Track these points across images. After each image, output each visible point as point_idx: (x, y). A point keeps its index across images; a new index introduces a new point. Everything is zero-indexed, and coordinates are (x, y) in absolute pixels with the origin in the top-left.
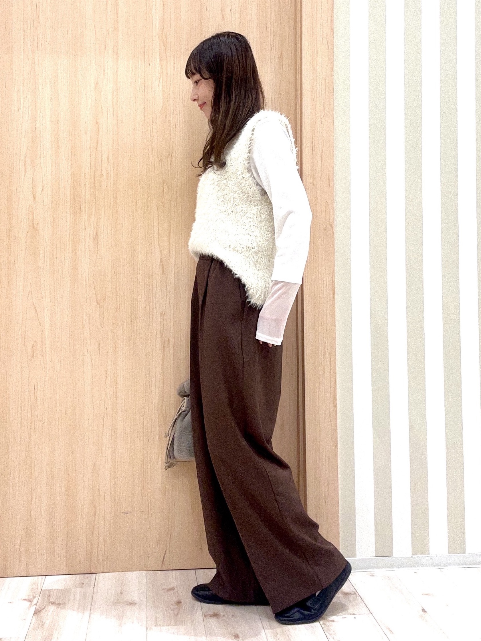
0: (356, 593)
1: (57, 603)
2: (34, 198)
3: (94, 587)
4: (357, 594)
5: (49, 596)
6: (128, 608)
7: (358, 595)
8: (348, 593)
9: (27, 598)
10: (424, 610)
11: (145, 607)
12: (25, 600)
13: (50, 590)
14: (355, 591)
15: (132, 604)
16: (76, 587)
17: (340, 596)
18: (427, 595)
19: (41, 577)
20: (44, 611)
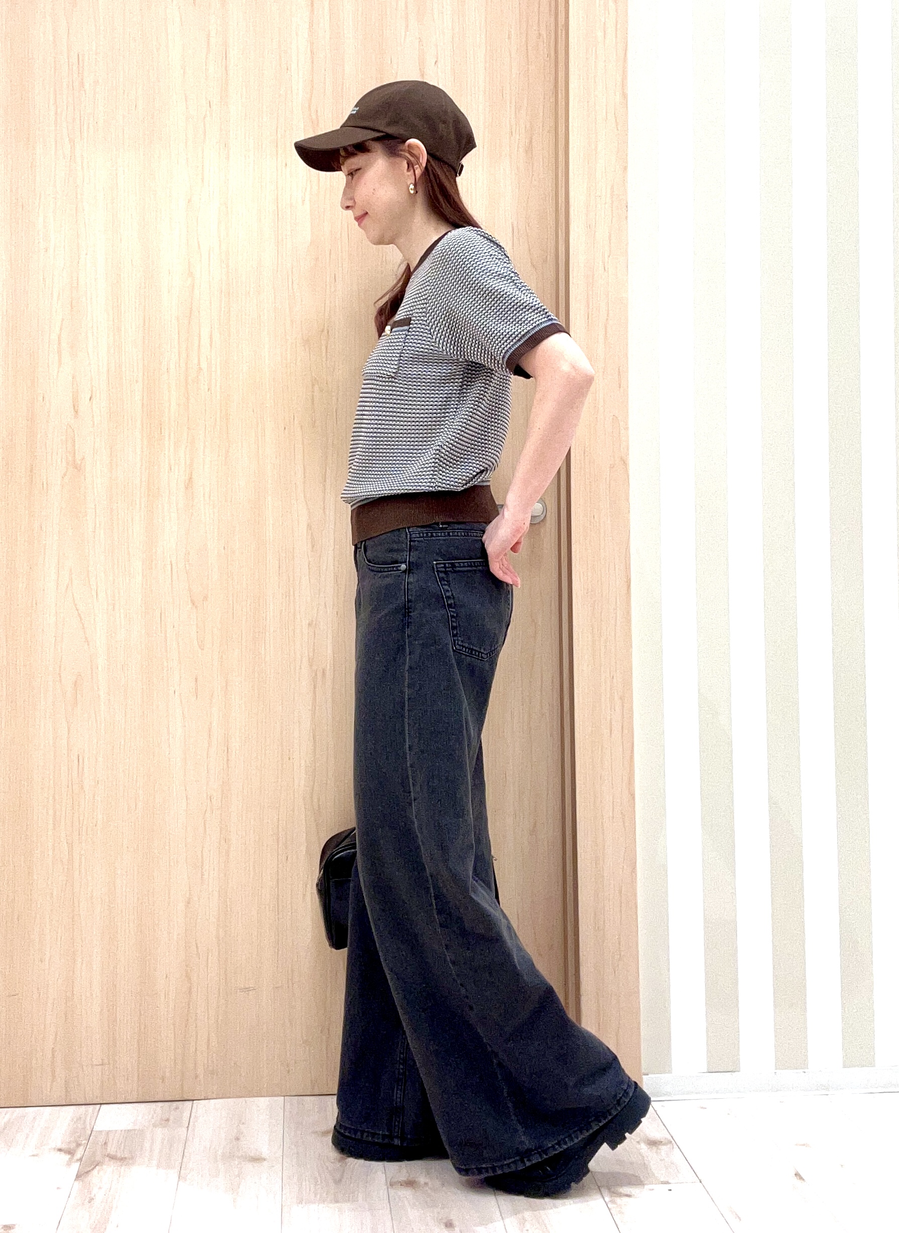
0: (671, 1142)
1: (118, 1156)
2: (76, 412)
3: (188, 1127)
4: (673, 1142)
5: (105, 1143)
6: (249, 1167)
7: (675, 1146)
8: (656, 1143)
9: (64, 1146)
10: (797, 1175)
11: (280, 1166)
12: (60, 1150)
13: (108, 1133)
14: (670, 1137)
15: (257, 1159)
16: (155, 1126)
17: (644, 1147)
18: (804, 1145)
19: (92, 1107)
20: (95, 1172)
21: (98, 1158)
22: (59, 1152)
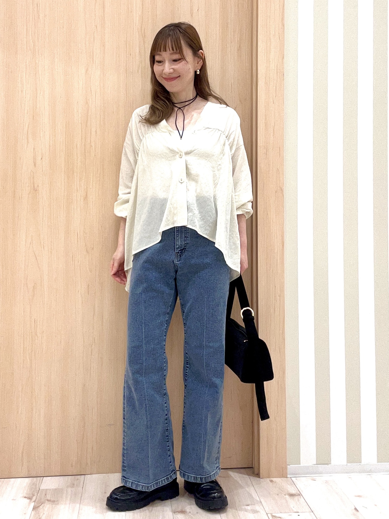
0: (300, 495)
1: (51, 500)
2: (35, 164)
3: (83, 487)
4: (301, 495)
5: (46, 495)
7: (301, 497)
8: (293, 495)
9: (27, 496)
10: (356, 509)
12: (25, 497)
13: (47, 490)
14: (299, 493)
16: (68, 487)
17: (287, 496)
18: (359, 496)
19: (39, 478)
20: (41, 507)
21: (42, 500)
22: (25, 498)
